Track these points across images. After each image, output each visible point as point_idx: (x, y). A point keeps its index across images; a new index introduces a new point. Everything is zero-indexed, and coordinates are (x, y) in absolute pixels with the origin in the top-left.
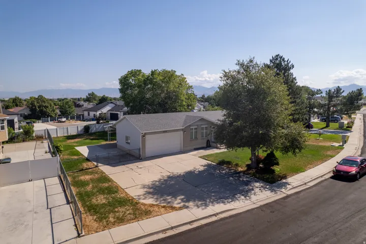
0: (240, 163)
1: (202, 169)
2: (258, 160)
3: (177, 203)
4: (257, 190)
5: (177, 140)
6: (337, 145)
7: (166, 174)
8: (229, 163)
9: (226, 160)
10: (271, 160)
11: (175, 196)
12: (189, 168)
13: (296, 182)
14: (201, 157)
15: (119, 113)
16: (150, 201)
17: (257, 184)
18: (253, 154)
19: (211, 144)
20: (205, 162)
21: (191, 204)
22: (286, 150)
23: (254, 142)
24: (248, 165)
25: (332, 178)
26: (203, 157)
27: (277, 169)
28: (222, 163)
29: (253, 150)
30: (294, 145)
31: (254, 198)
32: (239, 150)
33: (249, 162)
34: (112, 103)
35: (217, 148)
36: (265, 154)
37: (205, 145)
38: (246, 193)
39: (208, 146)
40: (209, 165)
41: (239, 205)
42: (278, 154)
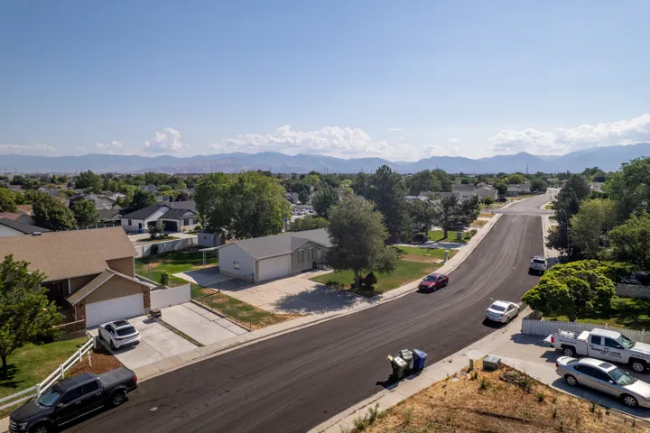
0: (345, 283)
1: (313, 289)
2: (361, 280)
3: (302, 312)
4: (358, 302)
5: (284, 264)
6: (439, 261)
7: (284, 295)
8: (335, 283)
9: (333, 281)
10: (371, 279)
11: (299, 309)
12: (302, 289)
13: (388, 295)
14: (310, 279)
15: (178, 221)
16: (282, 313)
17: (359, 299)
18: (356, 275)
19: (318, 266)
20: (314, 284)
21: (312, 312)
22: (381, 270)
23: (357, 266)
24: (352, 285)
25: (417, 292)
26: (312, 279)
27: (376, 286)
28: (329, 284)
29: (356, 272)
30: (387, 267)
31: (355, 307)
32: (345, 272)
33: (354, 282)
34: (165, 206)
35: (324, 269)
36: (366, 275)
37: (311, 267)
38: (350, 305)
39: (315, 268)
40: (318, 286)
41: (346, 311)
42: (376, 274)
